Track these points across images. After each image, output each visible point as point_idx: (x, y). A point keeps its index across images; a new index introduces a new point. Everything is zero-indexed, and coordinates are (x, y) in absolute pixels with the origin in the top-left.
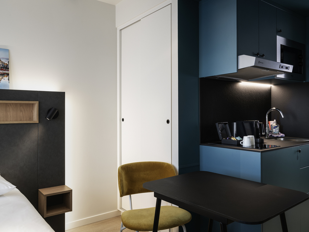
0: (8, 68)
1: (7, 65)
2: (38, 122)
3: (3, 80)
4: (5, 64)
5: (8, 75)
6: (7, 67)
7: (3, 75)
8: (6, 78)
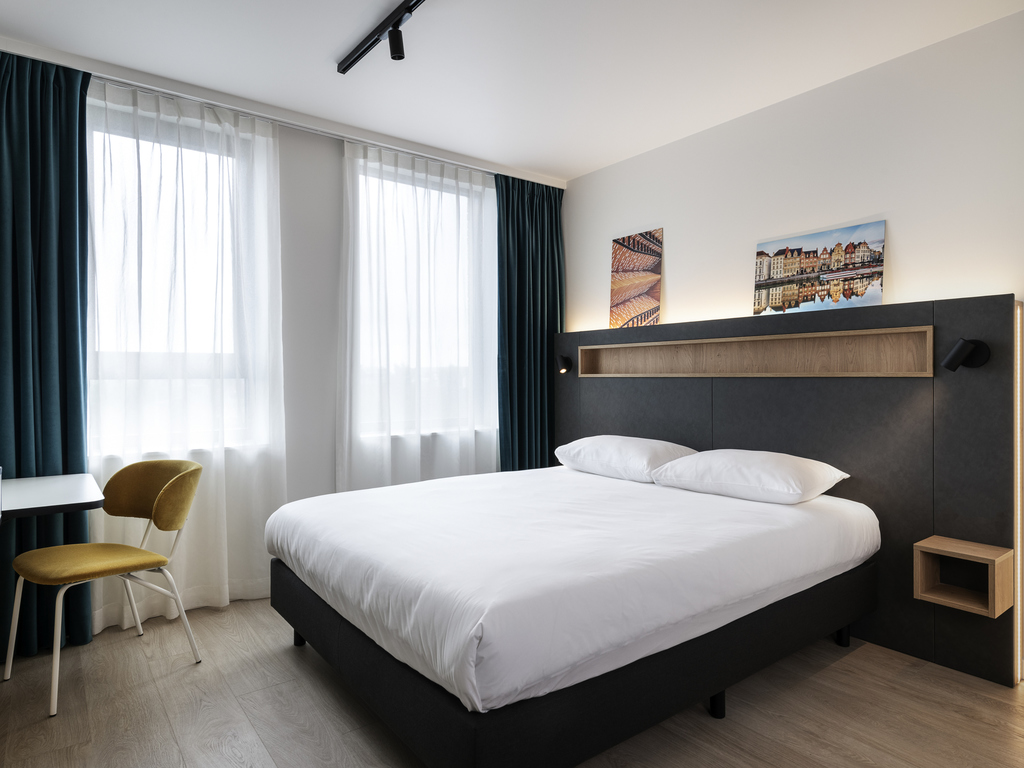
0: (882, 261)
2: (932, 375)
3: (870, 286)
5: (881, 274)
8: (876, 283)
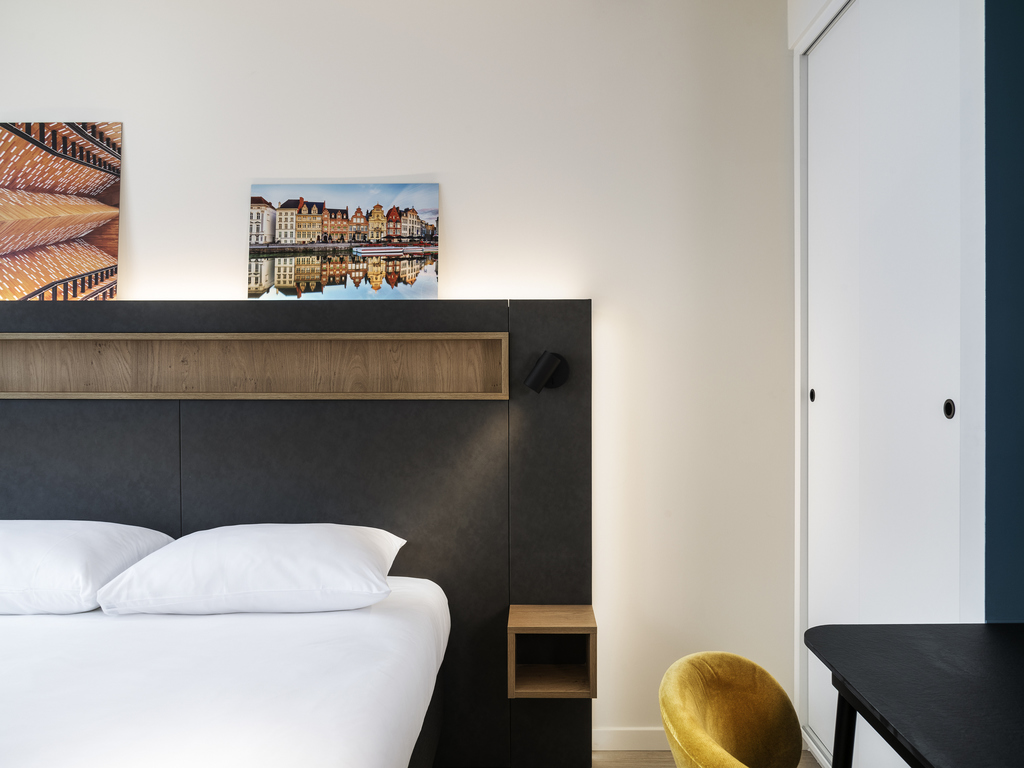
1: (435, 229)
4: (429, 228)
6: (433, 234)
7: (423, 258)
